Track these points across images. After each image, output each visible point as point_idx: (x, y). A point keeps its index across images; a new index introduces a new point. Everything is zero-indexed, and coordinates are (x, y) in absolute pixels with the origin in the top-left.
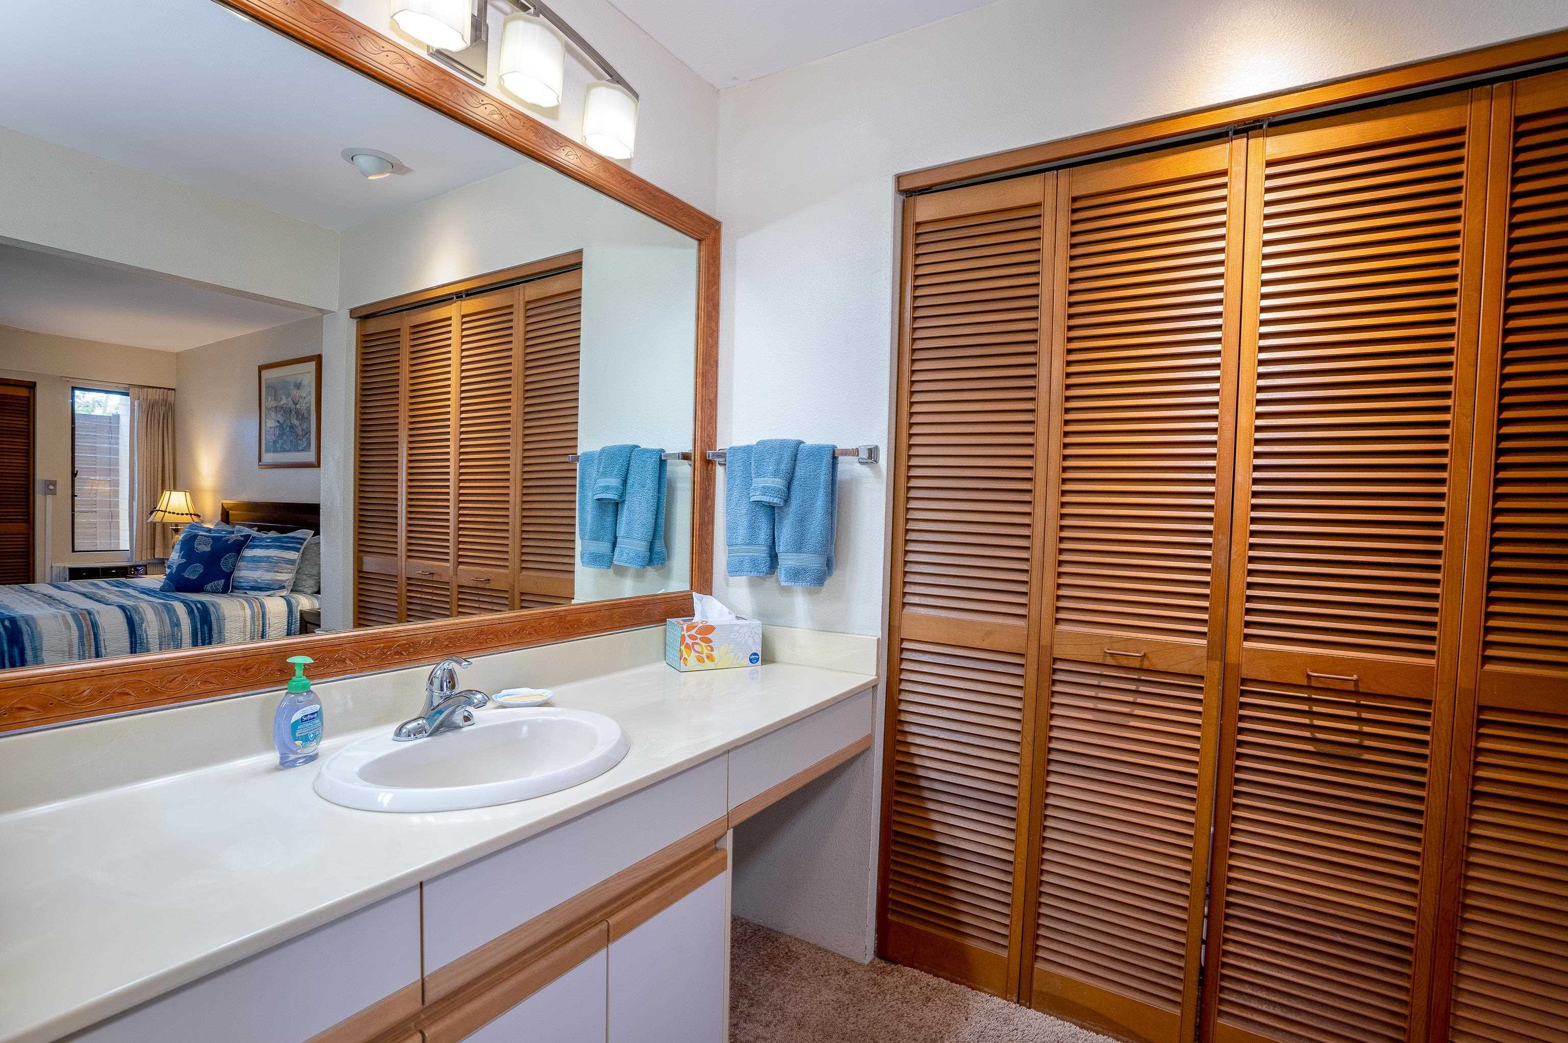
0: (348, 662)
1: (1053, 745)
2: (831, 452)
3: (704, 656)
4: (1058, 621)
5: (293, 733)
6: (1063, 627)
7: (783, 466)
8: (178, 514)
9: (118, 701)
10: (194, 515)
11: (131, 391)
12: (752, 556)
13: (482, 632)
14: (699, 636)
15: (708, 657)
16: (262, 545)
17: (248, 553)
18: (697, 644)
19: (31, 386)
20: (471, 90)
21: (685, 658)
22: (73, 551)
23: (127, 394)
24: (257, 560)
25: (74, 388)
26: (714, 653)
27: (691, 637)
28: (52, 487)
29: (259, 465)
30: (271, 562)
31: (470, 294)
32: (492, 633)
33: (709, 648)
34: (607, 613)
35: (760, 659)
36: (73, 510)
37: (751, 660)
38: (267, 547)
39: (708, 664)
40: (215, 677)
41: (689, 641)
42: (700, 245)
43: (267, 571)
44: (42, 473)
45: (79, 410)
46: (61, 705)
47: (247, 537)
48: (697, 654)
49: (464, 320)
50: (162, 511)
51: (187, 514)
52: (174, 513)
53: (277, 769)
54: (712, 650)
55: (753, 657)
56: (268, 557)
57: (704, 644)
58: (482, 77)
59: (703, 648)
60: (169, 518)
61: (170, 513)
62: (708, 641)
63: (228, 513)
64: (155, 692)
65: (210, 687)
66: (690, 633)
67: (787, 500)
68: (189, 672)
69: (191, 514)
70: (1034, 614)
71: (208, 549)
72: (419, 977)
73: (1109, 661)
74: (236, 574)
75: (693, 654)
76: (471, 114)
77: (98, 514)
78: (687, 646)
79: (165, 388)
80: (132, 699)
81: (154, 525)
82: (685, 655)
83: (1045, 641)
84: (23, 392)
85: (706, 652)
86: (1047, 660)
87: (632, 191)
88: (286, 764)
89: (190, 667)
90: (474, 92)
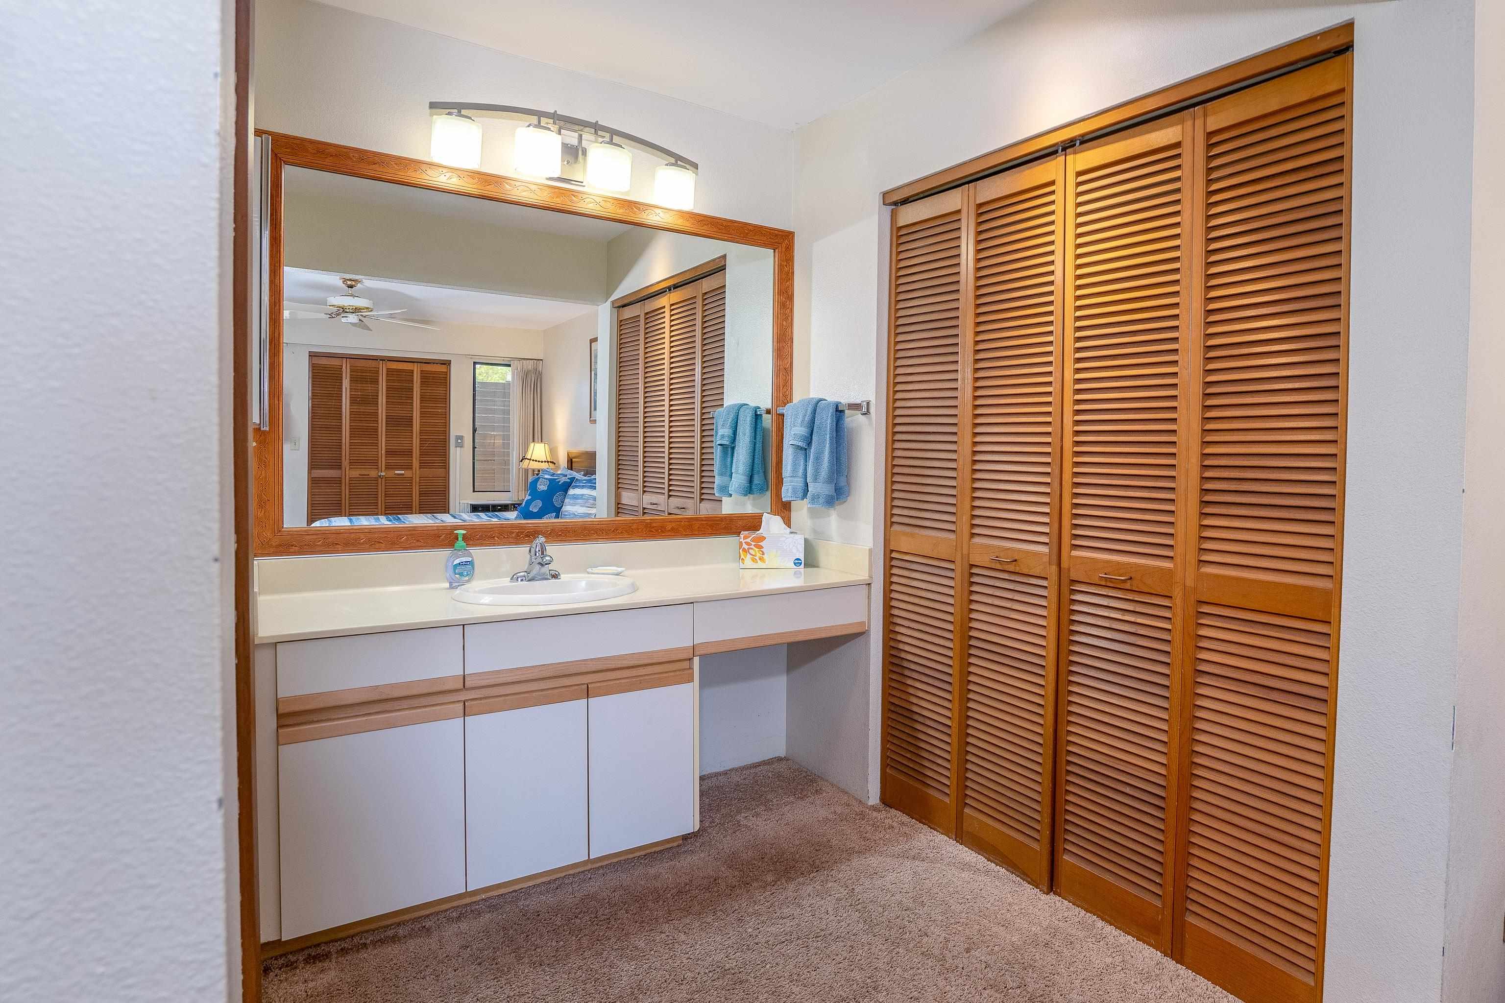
0: (496, 538)
1: (972, 633)
2: (835, 407)
3: (757, 558)
4: (973, 535)
5: (455, 570)
6: (977, 540)
7: (807, 419)
8: (539, 461)
9: (377, 545)
10: (551, 462)
11: (515, 364)
12: (794, 485)
13: (585, 529)
14: (753, 543)
15: (760, 559)
16: (579, 486)
17: (571, 492)
18: (752, 549)
19: (447, 363)
20: (574, 193)
21: (742, 559)
22: (474, 491)
23: (509, 366)
24: (575, 497)
25: (475, 363)
26: (765, 557)
27: (747, 543)
28: (459, 441)
29: (590, 421)
30: (584, 499)
31: (676, 287)
32: (592, 530)
33: (761, 552)
34: (687, 523)
35: (803, 563)
36: (474, 459)
37: (795, 564)
38: (583, 487)
39: (760, 564)
40: (423, 539)
41: (746, 547)
42: (774, 252)
43: (582, 506)
44: (454, 431)
45: (479, 378)
46: (353, 544)
47: (573, 479)
48: (752, 556)
49: (672, 308)
50: (528, 459)
51: (545, 462)
52: (536, 461)
53: (447, 589)
54: (763, 554)
55: (797, 561)
56: (583, 495)
57: (757, 550)
58: (582, 182)
59: (755, 551)
60: (534, 465)
61: (533, 460)
62: (760, 547)
63: (571, 460)
64: (393, 543)
65: (419, 544)
66: (745, 541)
67: (809, 444)
68: (411, 535)
69: (548, 462)
70: (958, 530)
71: (545, 488)
72: (462, 674)
73: (999, 567)
74: (564, 508)
75: (749, 556)
76: (574, 208)
77: (496, 462)
78: (744, 550)
79: (535, 360)
80: (383, 545)
81: (526, 471)
82: (742, 557)
83: (965, 552)
84: (443, 369)
85: (758, 555)
86: (967, 566)
87: (705, 227)
88: (451, 587)
89: (410, 532)
90: (576, 194)
